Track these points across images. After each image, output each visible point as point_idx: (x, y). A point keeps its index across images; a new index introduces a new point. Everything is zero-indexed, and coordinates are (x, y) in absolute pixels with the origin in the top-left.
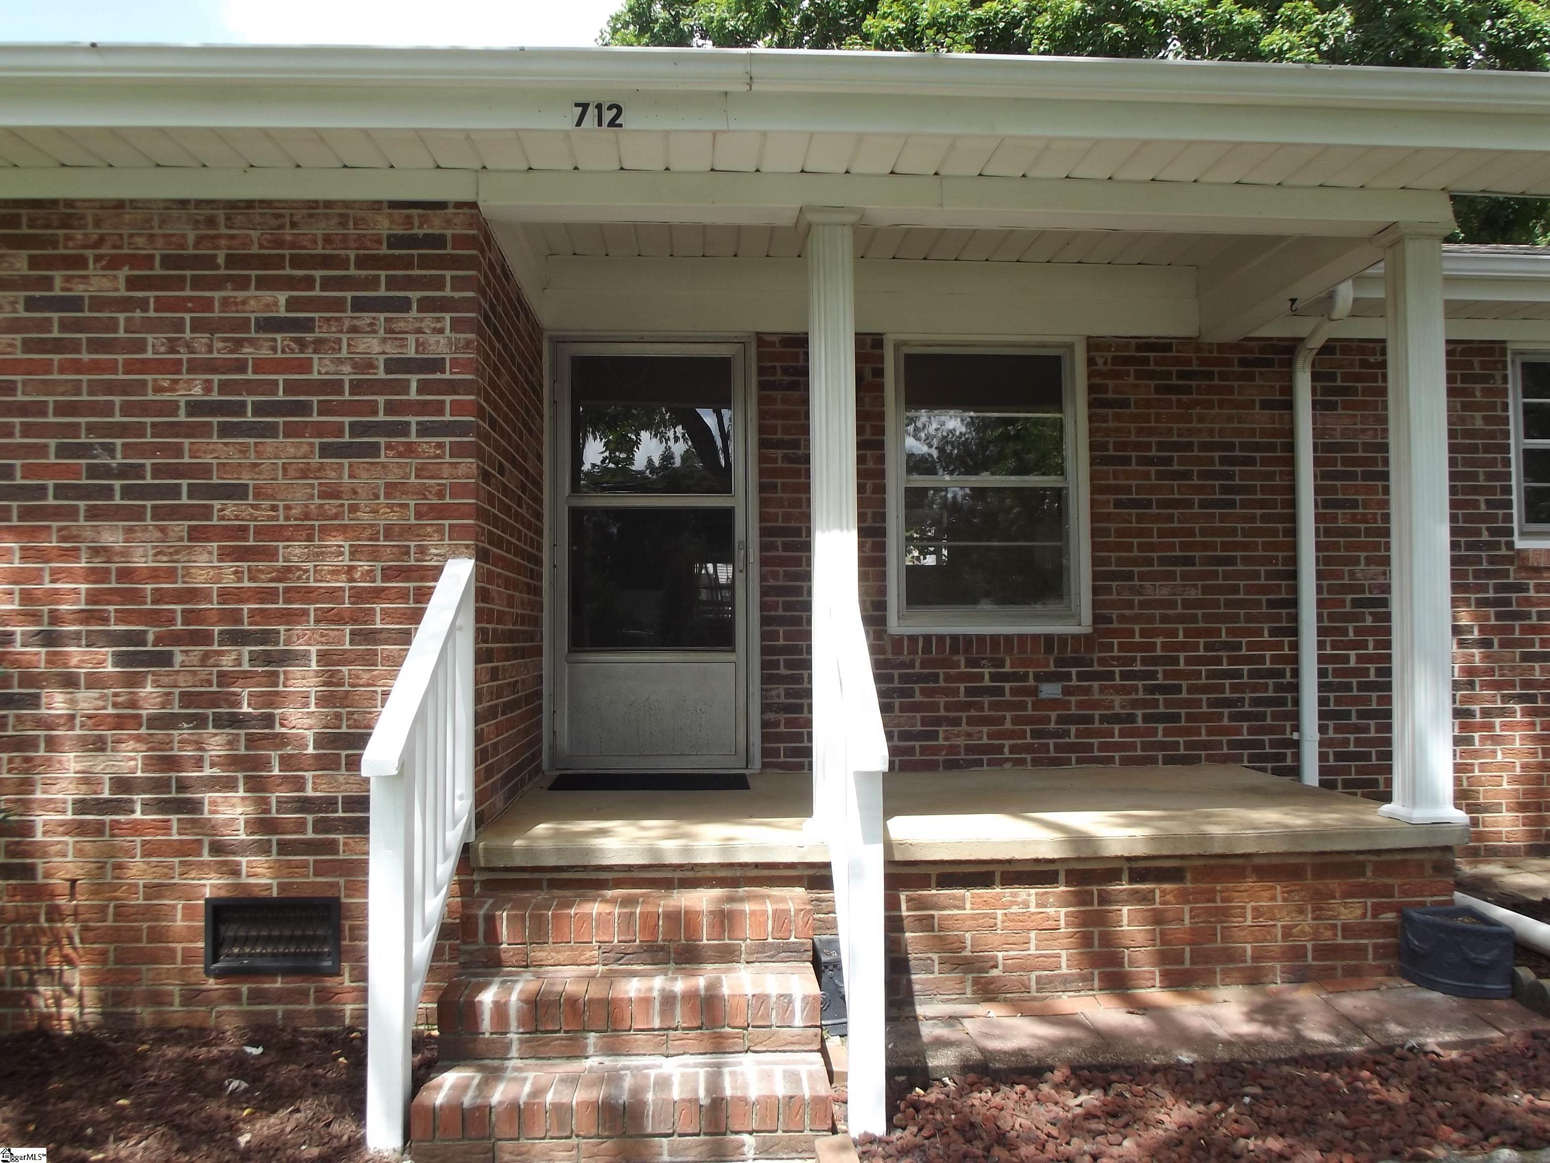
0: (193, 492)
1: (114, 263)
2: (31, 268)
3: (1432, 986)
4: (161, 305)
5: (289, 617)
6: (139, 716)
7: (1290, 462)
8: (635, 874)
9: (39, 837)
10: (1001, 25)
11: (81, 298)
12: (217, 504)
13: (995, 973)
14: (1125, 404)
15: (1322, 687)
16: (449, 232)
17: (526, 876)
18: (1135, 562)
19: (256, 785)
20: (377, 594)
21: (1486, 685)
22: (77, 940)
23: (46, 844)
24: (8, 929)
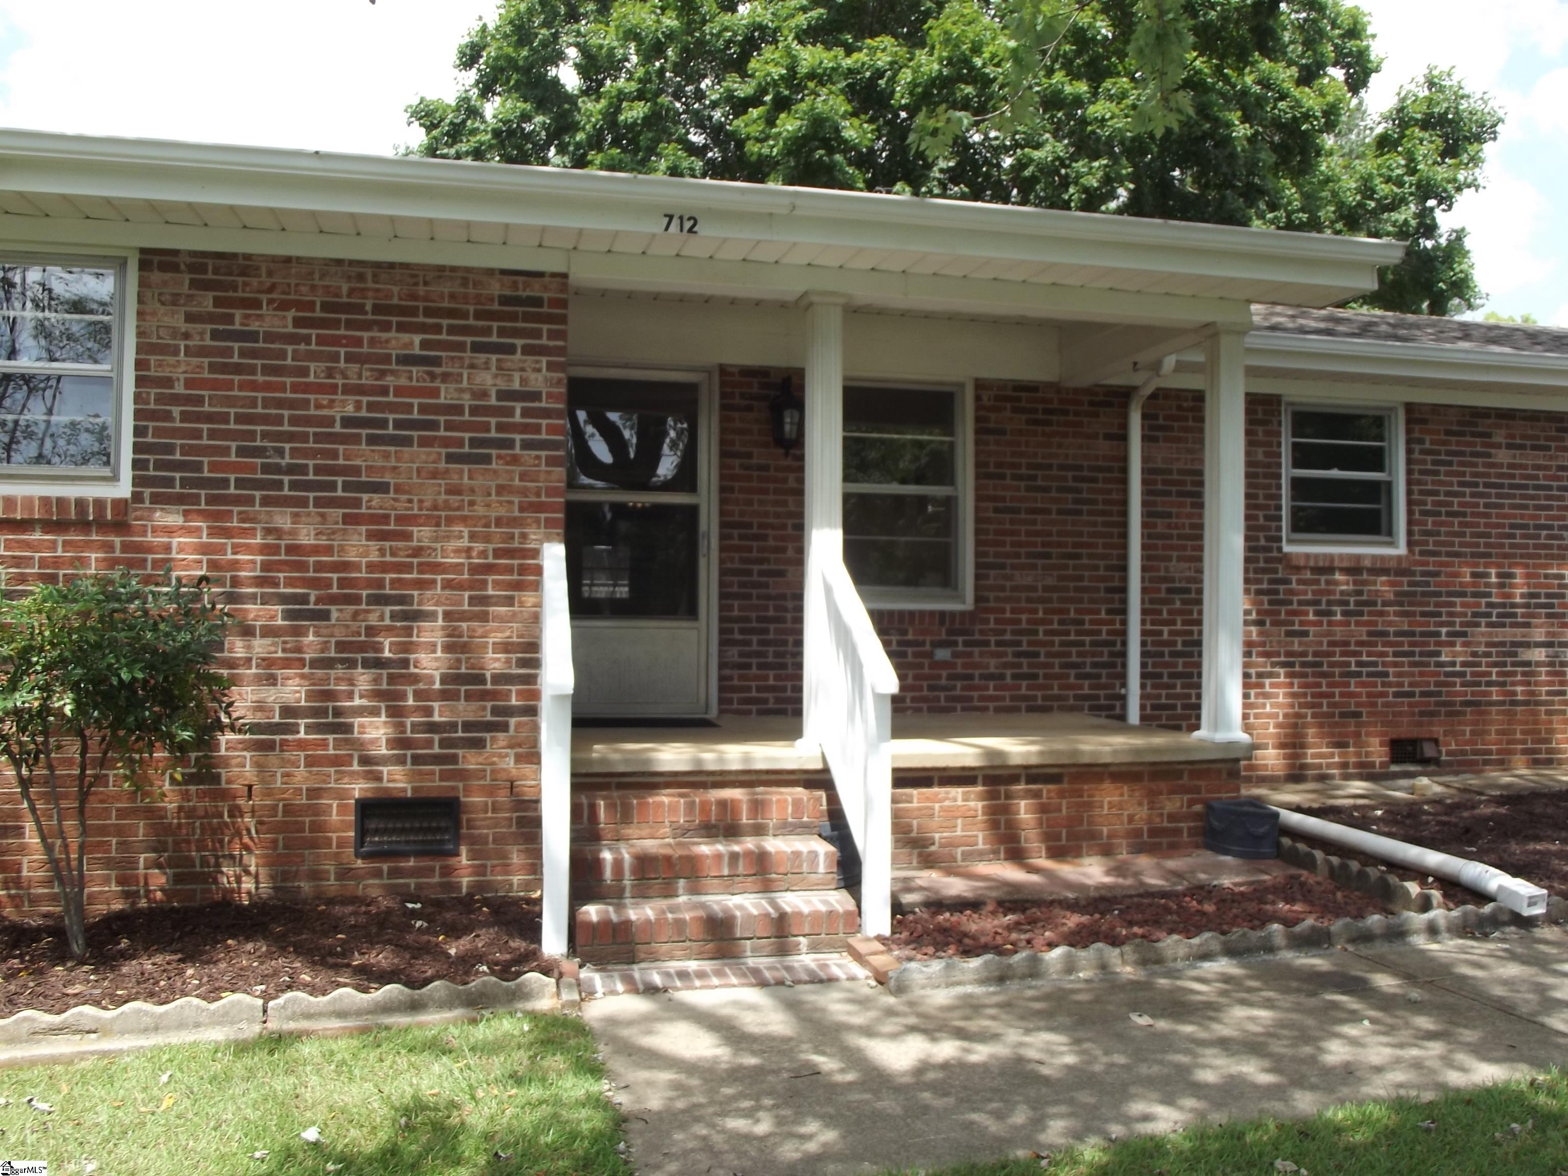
0: (347, 487)
1: (284, 306)
2: (215, 306)
3: (1226, 852)
4: (321, 341)
5: (422, 585)
6: (303, 659)
7: (1124, 481)
8: (680, 779)
9: (223, 752)
10: (868, 74)
11: (257, 333)
12: (365, 497)
13: (933, 848)
14: (1002, 432)
15: (1144, 654)
16: (546, 295)
17: (600, 780)
18: (1007, 555)
19: (395, 713)
20: (489, 569)
21: (1260, 654)
22: (253, 831)
23: (228, 758)
24: (198, 824)
